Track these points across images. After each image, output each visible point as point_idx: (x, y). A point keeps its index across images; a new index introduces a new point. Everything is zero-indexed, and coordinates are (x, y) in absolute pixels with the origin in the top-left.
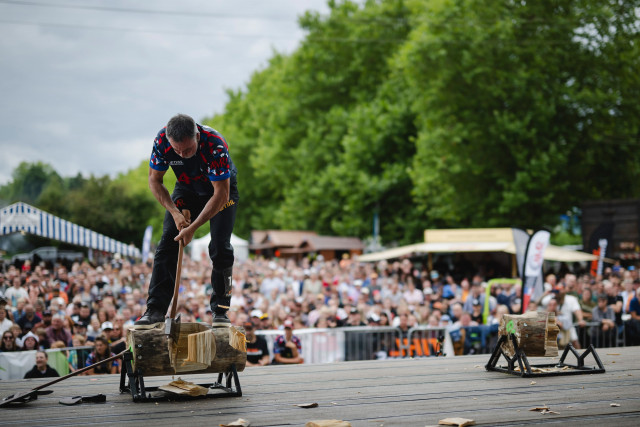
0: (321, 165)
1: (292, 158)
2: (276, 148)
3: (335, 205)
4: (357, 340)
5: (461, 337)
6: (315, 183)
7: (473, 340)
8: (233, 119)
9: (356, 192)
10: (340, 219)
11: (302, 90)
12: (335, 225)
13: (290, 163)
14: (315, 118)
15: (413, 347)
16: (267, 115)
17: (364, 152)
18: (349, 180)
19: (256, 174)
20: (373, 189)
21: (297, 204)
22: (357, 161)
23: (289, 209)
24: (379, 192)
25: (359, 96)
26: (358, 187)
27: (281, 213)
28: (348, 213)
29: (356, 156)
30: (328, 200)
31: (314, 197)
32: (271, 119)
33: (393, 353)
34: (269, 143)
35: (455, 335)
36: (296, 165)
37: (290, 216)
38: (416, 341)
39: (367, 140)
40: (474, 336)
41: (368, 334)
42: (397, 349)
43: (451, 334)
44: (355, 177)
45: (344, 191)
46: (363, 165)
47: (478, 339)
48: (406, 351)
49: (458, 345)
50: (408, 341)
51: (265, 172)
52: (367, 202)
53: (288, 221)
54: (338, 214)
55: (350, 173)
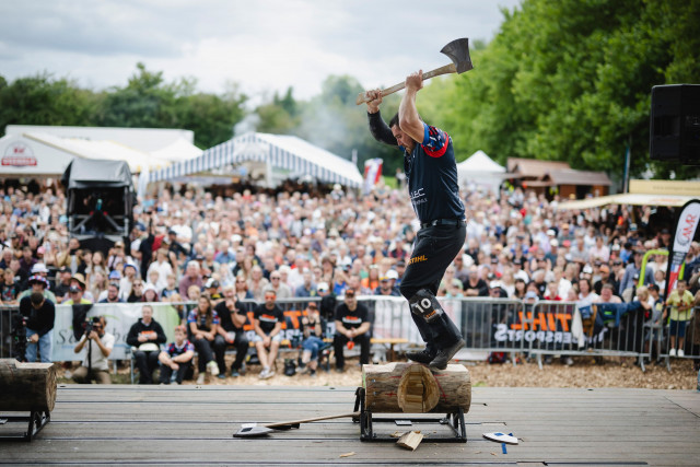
0: (577, 92)
1: (549, 84)
2: (536, 73)
3: (588, 135)
4: (475, 310)
5: (591, 315)
6: (570, 111)
7: (607, 318)
8: (506, 39)
9: (608, 123)
10: (593, 151)
11: (564, 12)
12: (587, 156)
13: (547, 89)
14: (576, 43)
15: (537, 321)
16: (531, 37)
17: (619, 81)
18: (602, 110)
19: (517, 99)
20: (623, 121)
21: (552, 133)
22: (610, 90)
23: (544, 137)
24: (630, 124)
25: (622, 19)
26: (609, 118)
27: (534, 142)
28: (599, 144)
29: (610, 85)
30: (581, 130)
31: (568, 127)
32: (534, 42)
33: (514, 326)
34: (530, 68)
35: (584, 311)
36: (552, 91)
37: (544, 145)
38: (541, 315)
39: (622, 67)
40: (607, 313)
41: (487, 305)
42: (519, 322)
43: (581, 310)
44: (607, 107)
45: (596, 122)
46: (616, 95)
47: (613, 318)
48: (529, 325)
49: (588, 323)
50: (531, 315)
51: (526, 97)
52: (618, 134)
53: (542, 150)
54: (590, 146)
55: (602, 103)
